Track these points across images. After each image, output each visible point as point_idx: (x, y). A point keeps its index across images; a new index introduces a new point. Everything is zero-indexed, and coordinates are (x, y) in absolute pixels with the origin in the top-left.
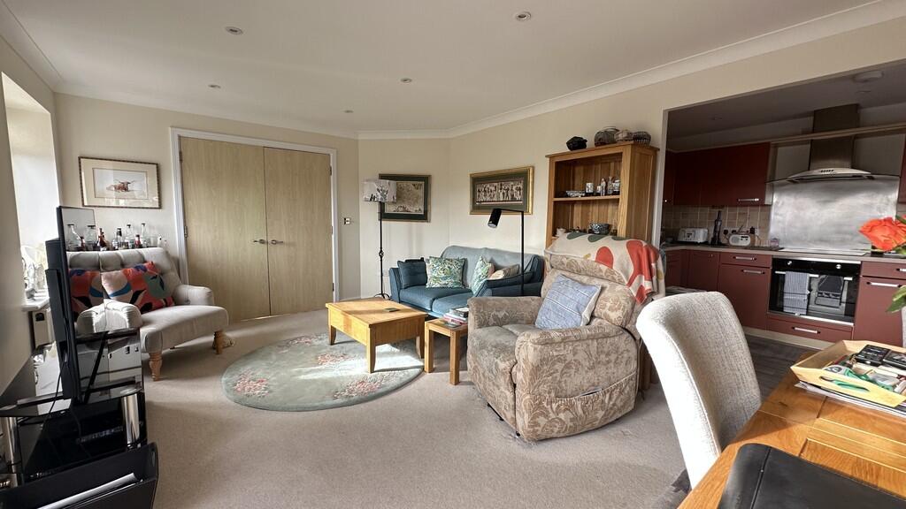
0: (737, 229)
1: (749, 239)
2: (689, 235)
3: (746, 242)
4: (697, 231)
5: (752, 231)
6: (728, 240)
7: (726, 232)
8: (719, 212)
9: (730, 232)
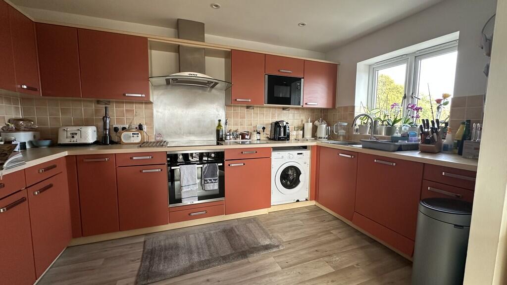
0: (127, 126)
1: (140, 135)
2: (73, 135)
3: (137, 139)
4: (84, 129)
5: (140, 127)
6: (120, 137)
7: (116, 129)
8: (106, 108)
9: (120, 130)
